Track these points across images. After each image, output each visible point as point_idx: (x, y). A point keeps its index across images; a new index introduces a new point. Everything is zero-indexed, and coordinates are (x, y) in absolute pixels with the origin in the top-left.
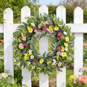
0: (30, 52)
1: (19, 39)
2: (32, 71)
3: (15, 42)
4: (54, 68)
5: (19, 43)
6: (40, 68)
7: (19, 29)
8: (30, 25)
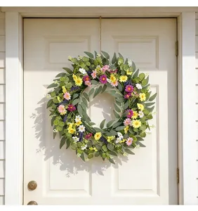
0: (78, 119)
1: (58, 98)
2: (82, 154)
3: (51, 103)
4: (120, 148)
5: (58, 105)
6: (95, 149)
7: (58, 80)
8: (78, 73)
